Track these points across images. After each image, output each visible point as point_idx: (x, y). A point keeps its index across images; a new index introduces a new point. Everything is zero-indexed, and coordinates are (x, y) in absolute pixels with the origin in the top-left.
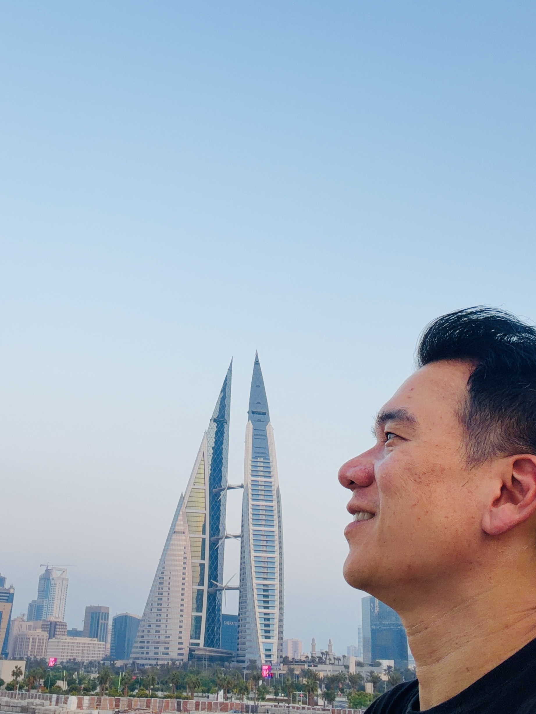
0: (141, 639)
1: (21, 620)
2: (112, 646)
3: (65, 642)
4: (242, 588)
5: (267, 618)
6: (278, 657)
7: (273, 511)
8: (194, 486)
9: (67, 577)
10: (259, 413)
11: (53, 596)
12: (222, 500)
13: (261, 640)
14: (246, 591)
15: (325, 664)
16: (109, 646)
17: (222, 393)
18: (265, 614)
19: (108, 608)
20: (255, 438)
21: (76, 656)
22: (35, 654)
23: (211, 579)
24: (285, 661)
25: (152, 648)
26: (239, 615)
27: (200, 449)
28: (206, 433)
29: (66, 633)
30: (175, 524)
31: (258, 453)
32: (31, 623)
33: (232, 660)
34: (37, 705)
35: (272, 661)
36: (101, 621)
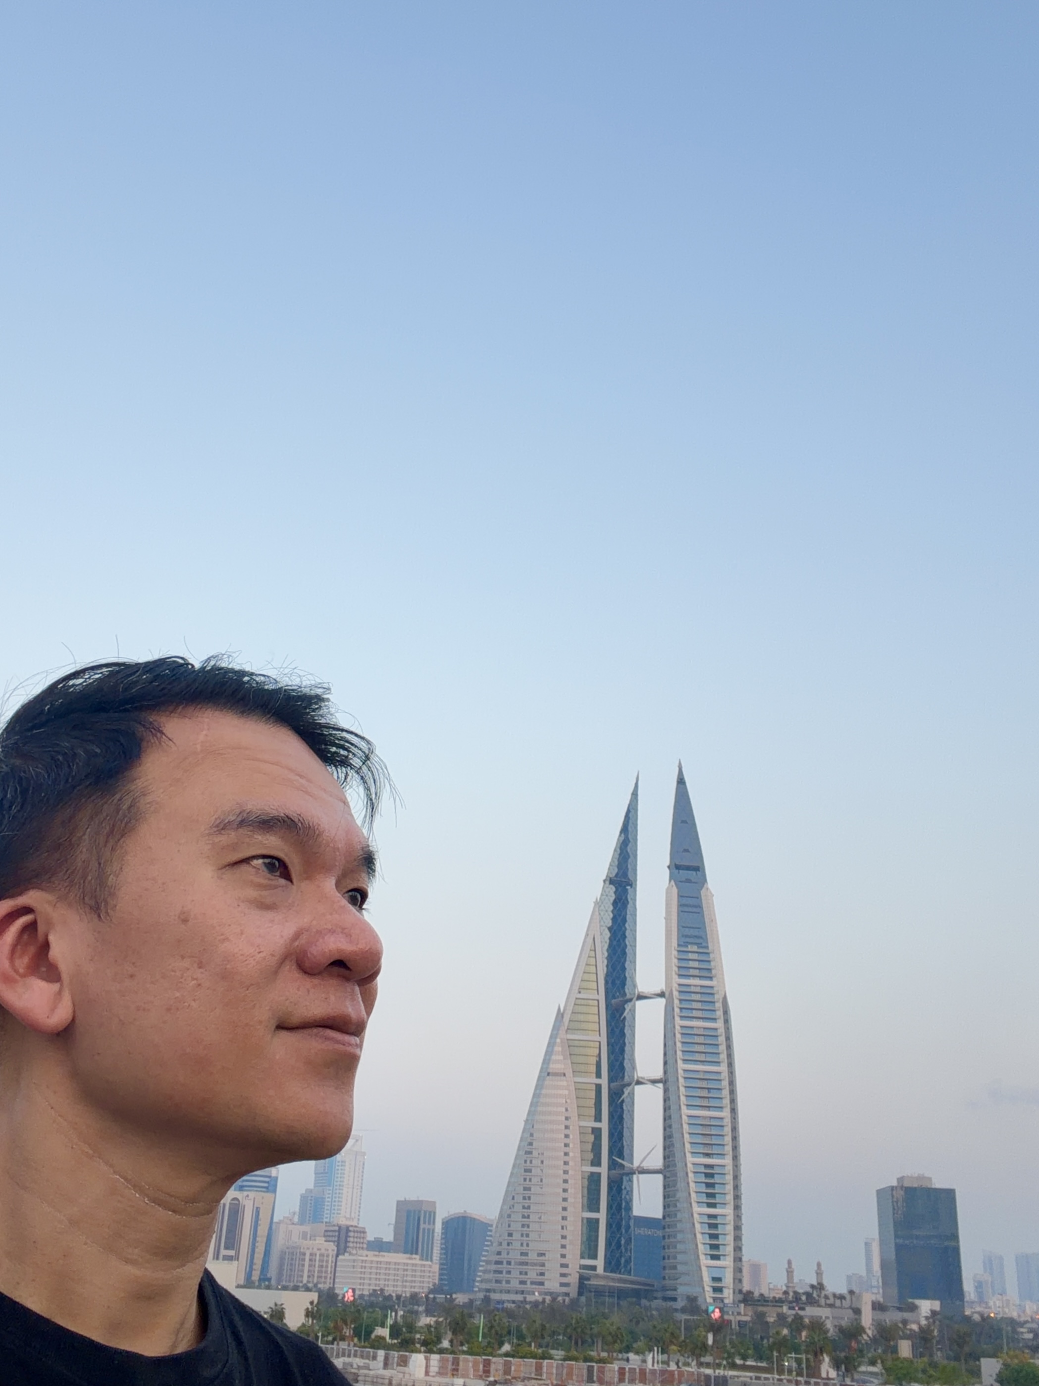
0: (497, 1258)
1: (290, 1223)
2: (441, 1269)
3: (366, 1261)
4: (667, 1171)
5: (713, 1224)
6: (734, 1293)
7: (717, 1036)
8: (579, 994)
9: (363, 1150)
10: (688, 868)
11: (340, 1181)
12: (627, 1018)
13: (705, 1261)
14: (675, 1175)
15: (819, 1306)
16: (436, 1268)
17: (623, 835)
18: (710, 1216)
19: (434, 1203)
20: (682, 911)
21: (385, 1285)
22: (315, 1281)
23: (612, 1155)
24: (747, 1298)
25: (515, 1274)
26: (664, 1217)
27: (588, 930)
28: (596, 903)
29: (365, 1246)
30: (549, 1060)
31: (690, 937)
32: (307, 1228)
33: (654, 1295)
34: (359, 1368)
35: (724, 1298)
36: (422, 1226)
